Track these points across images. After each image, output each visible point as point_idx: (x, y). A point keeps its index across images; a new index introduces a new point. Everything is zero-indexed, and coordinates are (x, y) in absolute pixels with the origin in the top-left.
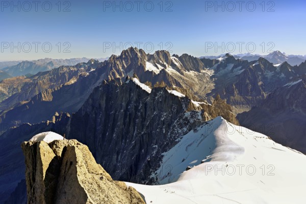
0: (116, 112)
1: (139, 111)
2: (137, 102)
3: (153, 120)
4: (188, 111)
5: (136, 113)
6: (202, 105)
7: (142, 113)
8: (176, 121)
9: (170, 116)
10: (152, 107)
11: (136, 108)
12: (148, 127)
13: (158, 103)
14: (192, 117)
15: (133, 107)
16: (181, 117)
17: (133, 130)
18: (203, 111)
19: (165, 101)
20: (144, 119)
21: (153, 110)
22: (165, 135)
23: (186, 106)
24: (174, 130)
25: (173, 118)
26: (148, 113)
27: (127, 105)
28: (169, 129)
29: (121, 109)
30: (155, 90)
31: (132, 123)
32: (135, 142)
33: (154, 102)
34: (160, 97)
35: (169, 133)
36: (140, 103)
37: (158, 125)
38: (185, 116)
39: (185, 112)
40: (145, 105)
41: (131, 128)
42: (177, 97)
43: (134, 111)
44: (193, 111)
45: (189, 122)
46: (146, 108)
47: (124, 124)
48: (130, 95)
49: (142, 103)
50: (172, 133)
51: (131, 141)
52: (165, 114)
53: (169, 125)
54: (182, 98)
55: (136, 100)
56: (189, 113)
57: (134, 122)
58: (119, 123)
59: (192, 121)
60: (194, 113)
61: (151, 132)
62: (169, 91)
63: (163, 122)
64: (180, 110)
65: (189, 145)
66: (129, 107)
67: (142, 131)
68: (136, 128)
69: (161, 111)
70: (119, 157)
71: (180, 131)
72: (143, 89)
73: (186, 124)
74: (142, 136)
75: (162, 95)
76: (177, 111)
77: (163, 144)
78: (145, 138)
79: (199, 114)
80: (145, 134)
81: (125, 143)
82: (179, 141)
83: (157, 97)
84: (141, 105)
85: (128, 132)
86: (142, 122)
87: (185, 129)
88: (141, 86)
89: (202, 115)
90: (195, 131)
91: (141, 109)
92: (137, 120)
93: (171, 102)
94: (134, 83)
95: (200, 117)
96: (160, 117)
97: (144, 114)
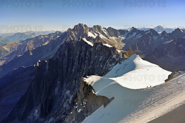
0: (74, 57)
1: (87, 56)
2: (85, 51)
3: (95, 61)
4: (115, 55)
5: (85, 58)
6: (122, 52)
7: (88, 57)
8: (108, 61)
9: (105, 58)
10: (94, 54)
11: (85, 55)
12: (92, 64)
13: (97, 51)
14: (117, 58)
15: (84, 54)
16: (111, 58)
17: (84, 67)
18: (123, 54)
19: (102, 50)
20: (90, 60)
21: (95, 55)
22: (102, 68)
23: (114, 52)
24: (107, 65)
25: (106, 59)
26: (92, 57)
27: (80, 53)
28: (104, 65)
29: (76, 56)
30: (96, 44)
31: (83, 63)
32: (85, 73)
33: (95, 50)
34: (99, 48)
35: (104, 67)
36: (87, 52)
37: (98, 63)
38: (113, 58)
39: (113, 55)
40: (90, 53)
41: (83, 66)
42: (108, 47)
43: (84, 57)
44: (117, 54)
45: (115, 60)
46: (90, 54)
47: (79, 63)
48: (81, 48)
49: (89, 52)
50: (106, 67)
51: (83, 73)
52: (102, 57)
53: (104, 63)
54: (111, 48)
55: (85, 50)
56: (115, 56)
57: (84, 62)
58: (75, 63)
59: (117, 60)
60: (118, 55)
61: (94, 67)
62: (104, 44)
63: (101, 62)
64: (110, 54)
65: (117, 70)
66: (81, 54)
67: (89, 66)
68: (85, 65)
69: (99, 55)
70: (76, 81)
71: (110, 66)
72: (89, 44)
73: (114, 62)
74: (89, 69)
75: (100, 47)
76: (108, 55)
77: (101, 73)
78: (90, 70)
79: (121, 56)
80: (90, 68)
81: (80, 74)
82: (111, 70)
83: (97, 48)
84: (88, 53)
85: (81, 68)
86: (89, 62)
87: (113, 64)
88: (87, 43)
89: (123, 56)
90: (120, 63)
91: (88, 55)
92: (86, 61)
93: (105, 50)
94: (83, 41)
95: (122, 57)
96: (99, 59)
97: (89, 58)
